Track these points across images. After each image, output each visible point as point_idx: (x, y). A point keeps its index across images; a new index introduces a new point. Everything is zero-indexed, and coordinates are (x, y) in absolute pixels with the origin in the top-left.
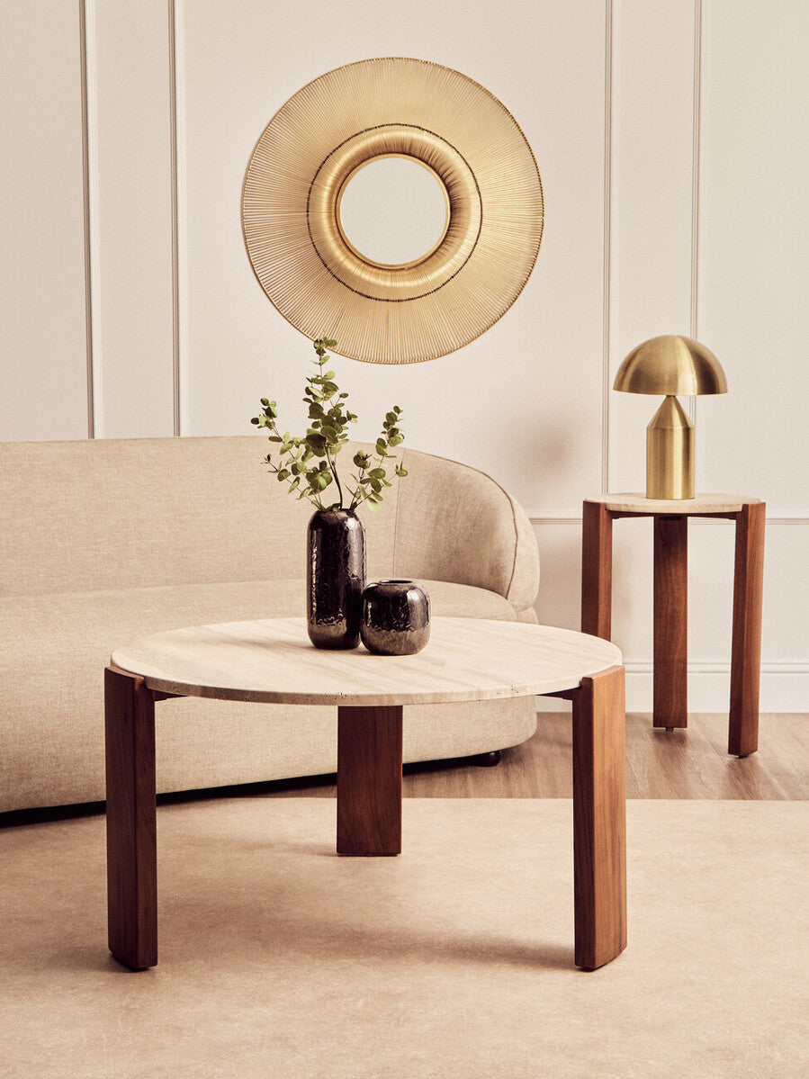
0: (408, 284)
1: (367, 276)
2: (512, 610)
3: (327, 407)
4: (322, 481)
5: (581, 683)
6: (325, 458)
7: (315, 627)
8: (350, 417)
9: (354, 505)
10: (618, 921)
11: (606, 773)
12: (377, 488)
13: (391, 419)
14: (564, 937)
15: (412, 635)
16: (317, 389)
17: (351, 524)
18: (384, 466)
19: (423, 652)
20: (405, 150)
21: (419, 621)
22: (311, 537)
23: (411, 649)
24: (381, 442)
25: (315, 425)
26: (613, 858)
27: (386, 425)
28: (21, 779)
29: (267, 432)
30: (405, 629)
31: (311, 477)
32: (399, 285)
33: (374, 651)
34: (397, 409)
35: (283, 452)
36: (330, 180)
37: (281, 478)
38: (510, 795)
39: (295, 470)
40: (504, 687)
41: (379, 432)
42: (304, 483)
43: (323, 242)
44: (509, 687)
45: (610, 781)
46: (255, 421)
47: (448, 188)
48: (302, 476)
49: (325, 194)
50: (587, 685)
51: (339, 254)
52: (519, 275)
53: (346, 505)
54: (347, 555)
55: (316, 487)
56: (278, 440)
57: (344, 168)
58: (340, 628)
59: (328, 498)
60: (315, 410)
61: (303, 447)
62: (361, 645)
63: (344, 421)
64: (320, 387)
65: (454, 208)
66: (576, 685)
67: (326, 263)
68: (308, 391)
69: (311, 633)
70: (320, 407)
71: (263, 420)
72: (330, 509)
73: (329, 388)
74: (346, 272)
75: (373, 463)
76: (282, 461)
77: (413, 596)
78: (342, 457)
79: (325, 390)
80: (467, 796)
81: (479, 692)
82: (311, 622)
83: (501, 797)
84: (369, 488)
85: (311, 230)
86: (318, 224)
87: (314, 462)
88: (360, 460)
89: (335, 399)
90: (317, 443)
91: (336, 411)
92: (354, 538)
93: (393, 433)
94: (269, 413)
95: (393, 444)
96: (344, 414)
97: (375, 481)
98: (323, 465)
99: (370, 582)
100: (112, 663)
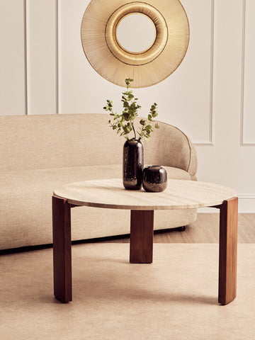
0: (141, 59)
1: (127, 56)
2: (190, 176)
3: (130, 103)
4: (129, 130)
5: (223, 203)
6: (129, 121)
7: (126, 182)
8: (138, 107)
9: (140, 138)
11: (231, 235)
12: (148, 132)
13: (153, 107)
14: (214, 293)
15: (161, 185)
16: (126, 97)
17: (139, 145)
18: (151, 124)
19: (165, 191)
20: (141, 11)
21: (164, 180)
22: (125, 150)
23: (161, 190)
24: (149, 116)
25: (125, 110)
26: (233, 265)
27: (151, 110)
28: (24, 236)
29: (109, 112)
30: (159, 183)
31: (125, 128)
32: (138, 59)
33: (147, 190)
34: (155, 104)
35: (115, 119)
36: (113, 22)
37: (114, 129)
39: (119, 126)
40: (196, 204)
41: (149, 112)
42: (122, 130)
43: (111, 44)
44: (198, 204)
45: (232, 238)
46: (105, 108)
47: (156, 25)
48: (121, 128)
49: (112, 27)
50: (225, 203)
51: (116, 49)
52: (181, 57)
53: (137, 139)
54: (138, 156)
55: (126, 132)
56: (113, 115)
57: (118, 17)
58: (135, 182)
59: (131, 136)
60: (126, 104)
61: (121, 118)
62: (142, 188)
63: (136, 108)
64: (127, 96)
65: (158, 32)
66: (221, 203)
67: (112, 51)
68: (123, 97)
69: (124, 184)
70: (128, 103)
71: (107, 108)
72: (132, 140)
73: (131, 96)
74: (119, 55)
75: (147, 123)
76: (114, 122)
77: (161, 171)
78: (135, 121)
79: (129, 97)
81: (188, 206)
82: (124, 180)
84: (145, 132)
85: (106, 39)
86: (109, 37)
87: (125, 123)
88: (142, 122)
89: (133, 100)
90: (126, 116)
91: (133, 105)
92: (140, 150)
93: (154, 113)
94: (110, 105)
95: (154, 116)
96: (136, 106)
97: (148, 130)
98: (128, 124)
99: (145, 166)
100: (54, 194)
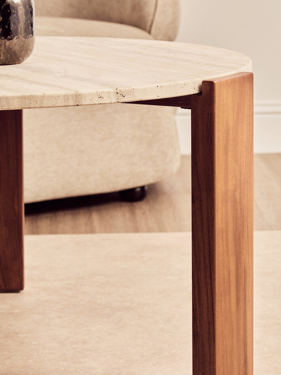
5: (201, 88)
10: (242, 362)
11: (230, 194)
26: (238, 290)
38: (136, 230)
40: (107, 90)
44: (113, 90)
45: (235, 202)
50: (207, 90)
80: (92, 231)
83: (128, 232)
